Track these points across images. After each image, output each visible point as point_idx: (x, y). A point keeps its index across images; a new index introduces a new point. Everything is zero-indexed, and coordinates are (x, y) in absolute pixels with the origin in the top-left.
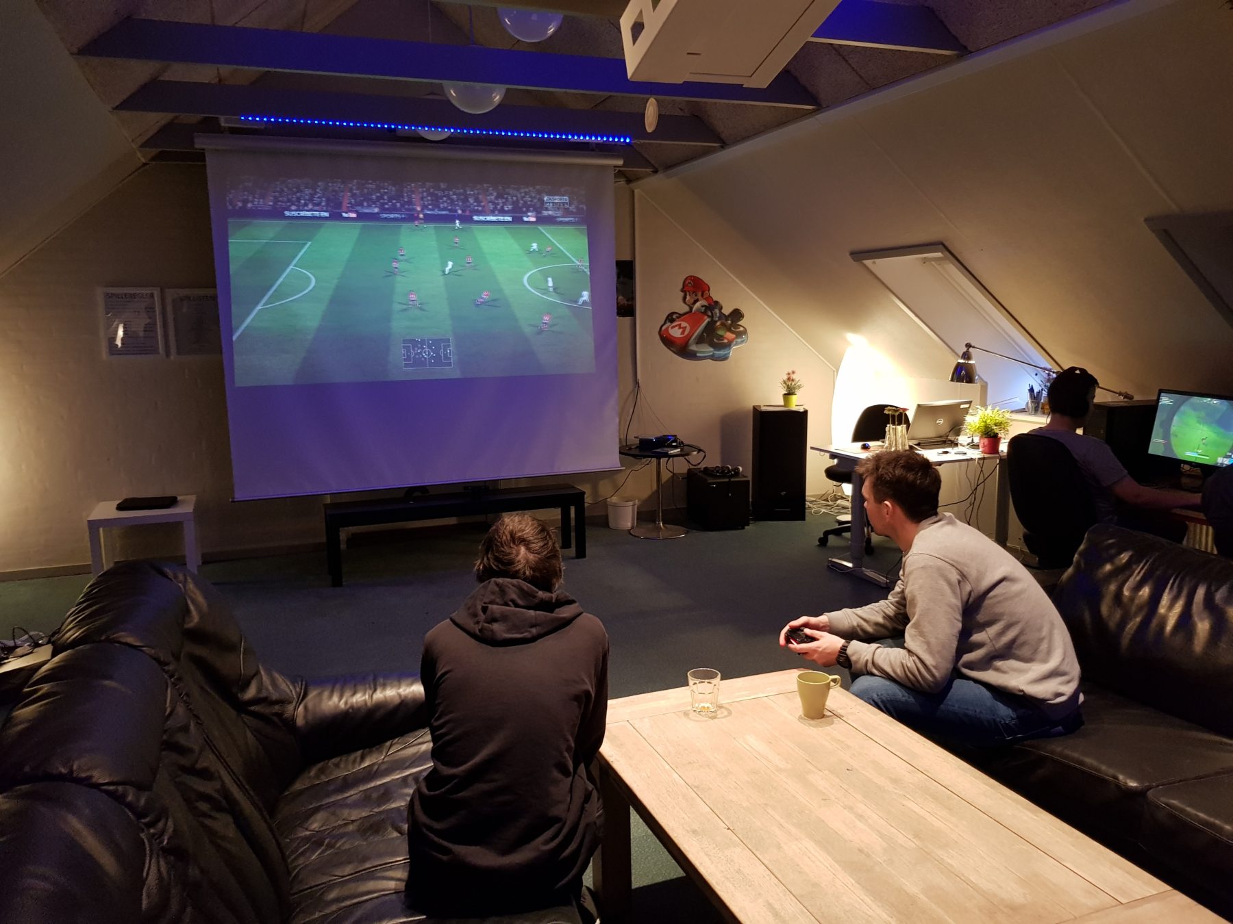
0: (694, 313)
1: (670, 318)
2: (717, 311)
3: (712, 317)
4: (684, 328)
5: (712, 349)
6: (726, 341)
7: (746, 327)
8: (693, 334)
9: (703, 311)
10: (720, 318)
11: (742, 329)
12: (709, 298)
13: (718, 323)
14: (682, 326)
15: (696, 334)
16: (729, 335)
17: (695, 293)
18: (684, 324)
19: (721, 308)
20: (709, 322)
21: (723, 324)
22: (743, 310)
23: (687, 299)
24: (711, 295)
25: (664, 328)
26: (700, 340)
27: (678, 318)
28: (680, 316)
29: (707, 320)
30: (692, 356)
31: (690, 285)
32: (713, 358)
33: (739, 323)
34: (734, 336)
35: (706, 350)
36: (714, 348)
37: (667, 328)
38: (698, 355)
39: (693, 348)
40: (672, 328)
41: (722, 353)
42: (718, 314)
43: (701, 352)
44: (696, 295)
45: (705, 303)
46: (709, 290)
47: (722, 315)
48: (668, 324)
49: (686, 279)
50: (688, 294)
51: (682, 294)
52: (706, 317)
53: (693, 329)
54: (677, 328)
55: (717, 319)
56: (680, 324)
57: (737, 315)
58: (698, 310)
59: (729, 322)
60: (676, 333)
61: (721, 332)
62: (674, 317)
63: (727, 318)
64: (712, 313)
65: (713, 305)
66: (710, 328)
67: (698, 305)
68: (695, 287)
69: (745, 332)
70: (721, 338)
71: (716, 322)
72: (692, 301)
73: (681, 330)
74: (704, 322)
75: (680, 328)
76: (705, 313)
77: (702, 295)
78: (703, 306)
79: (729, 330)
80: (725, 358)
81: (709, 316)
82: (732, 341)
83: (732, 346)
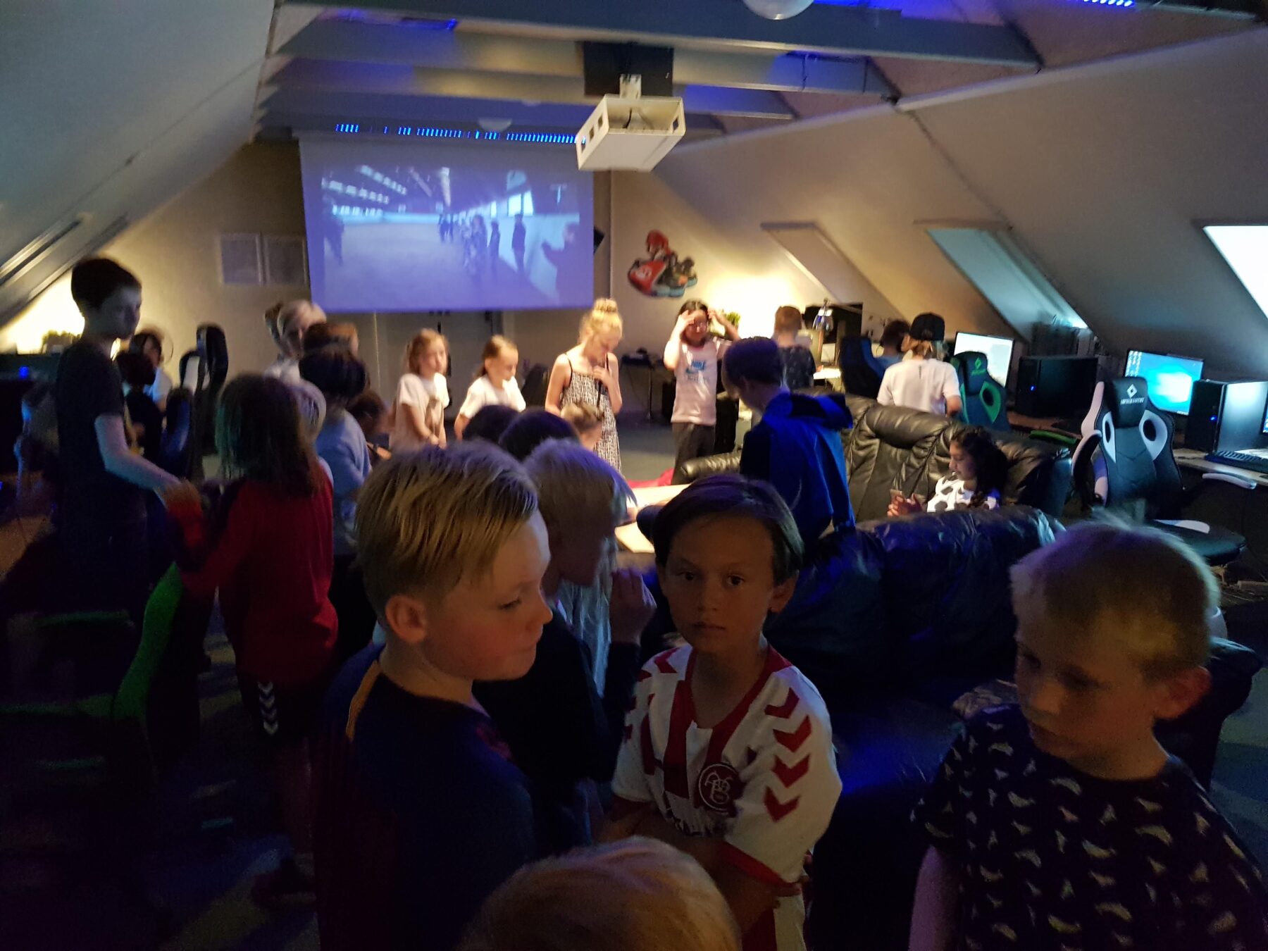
0: (656, 260)
1: (637, 264)
3: (669, 264)
4: (648, 273)
5: (669, 289)
6: (680, 283)
7: (696, 273)
9: (662, 259)
11: (692, 274)
13: (674, 269)
15: (657, 277)
16: (682, 279)
17: (656, 244)
19: (676, 258)
20: (667, 268)
21: (678, 270)
22: (694, 259)
23: (650, 250)
24: (669, 247)
25: (631, 273)
26: (660, 281)
27: (643, 264)
30: (654, 294)
31: (653, 238)
32: (671, 296)
33: (691, 269)
34: (687, 279)
35: (665, 289)
37: (634, 273)
38: (658, 293)
39: (654, 287)
40: (638, 272)
41: (677, 292)
42: (674, 262)
43: (660, 291)
44: (658, 246)
45: (665, 253)
46: (668, 242)
47: (677, 263)
48: (635, 269)
49: (649, 234)
50: (651, 246)
51: (647, 245)
52: (665, 264)
53: (654, 274)
54: (642, 271)
55: (674, 266)
56: (645, 269)
57: (689, 263)
60: (641, 275)
61: (676, 275)
62: (640, 263)
63: (681, 265)
64: (669, 260)
66: (668, 273)
67: (658, 254)
68: (657, 240)
69: (695, 277)
70: (676, 281)
72: (654, 251)
73: (645, 275)
74: (663, 267)
77: (663, 246)
78: (662, 255)
79: (683, 273)
82: (686, 282)
83: (685, 286)
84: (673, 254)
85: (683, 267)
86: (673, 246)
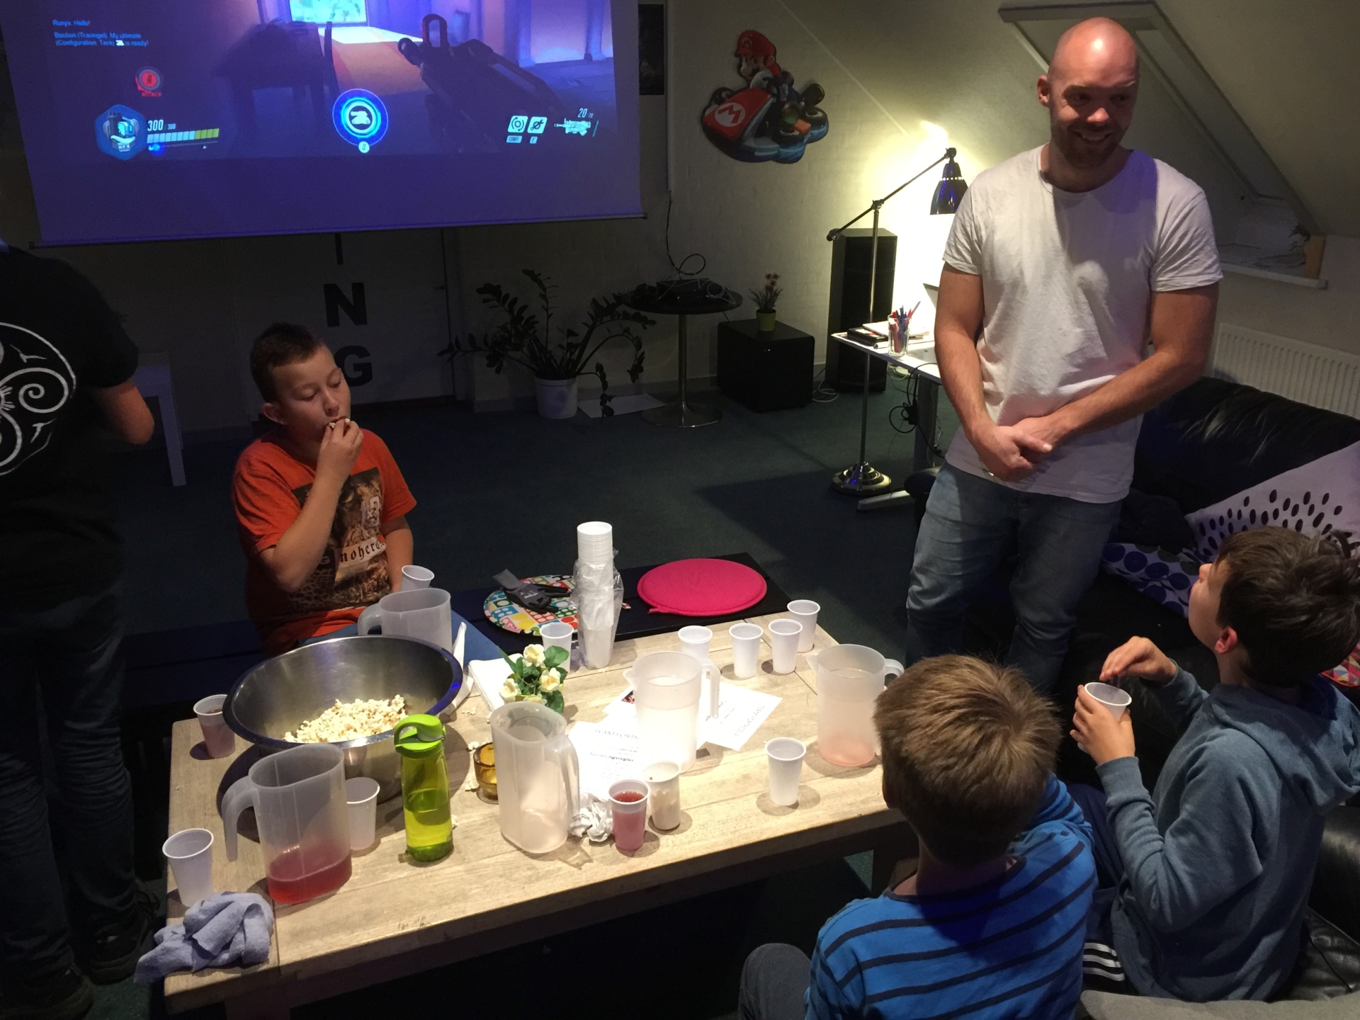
0: (753, 89)
1: (718, 97)
2: (786, 87)
3: (777, 96)
4: (738, 113)
5: (776, 146)
6: (796, 133)
7: (826, 113)
8: (750, 122)
9: (765, 86)
10: (789, 98)
11: (820, 114)
12: (775, 67)
13: (787, 106)
14: (735, 109)
15: (753, 123)
16: (803, 125)
17: (754, 57)
18: (737, 107)
19: (792, 83)
20: (773, 104)
21: (793, 107)
22: (823, 85)
23: (742, 68)
24: (777, 62)
26: (760, 132)
27: (729, 97)
28: (732, 94)
29: (771, 100)
30: (748, 156)
31: (747, 45)
32: (778, 159)
33: (818, 106)
34: (809, 125)
36: (778, 143)
37: (713, 112)
38: (757, 154)
39: (751, 143)
40: (720, 112)
41: (792, 151)
42: (787, 92)
43: (761, 150)
45: (770, 75)
46: (775, 55)
48: (714, 106)
49: (742, 36)
50: (744, 60)
51: (736, 60)
52: (769, 96)
53: (750, 115)
54: (727, 112)
55: (786, 99)
56: (732, 106)
57: (814, 93)
58: (758, 85)
59: (803, 103)
60: (725, 120)
61: (790, 120)
64: (778, 89)
65: (781, 78)
66: (775, 114)
67: (758, 76)
68: (755, 48)
69: (822, 122)
70: (791, 128)
71: (784, 104)
72: (750, 70)
73: (733, 116)
74: (766, 103)
75: (730, 110)
76: (768, 90)
78: (764, 79)
80: (795, 159)
81: (773, 95)
82: (806, 133)
83: (805, 141)
84: (786, 74)
86: (785, 61)
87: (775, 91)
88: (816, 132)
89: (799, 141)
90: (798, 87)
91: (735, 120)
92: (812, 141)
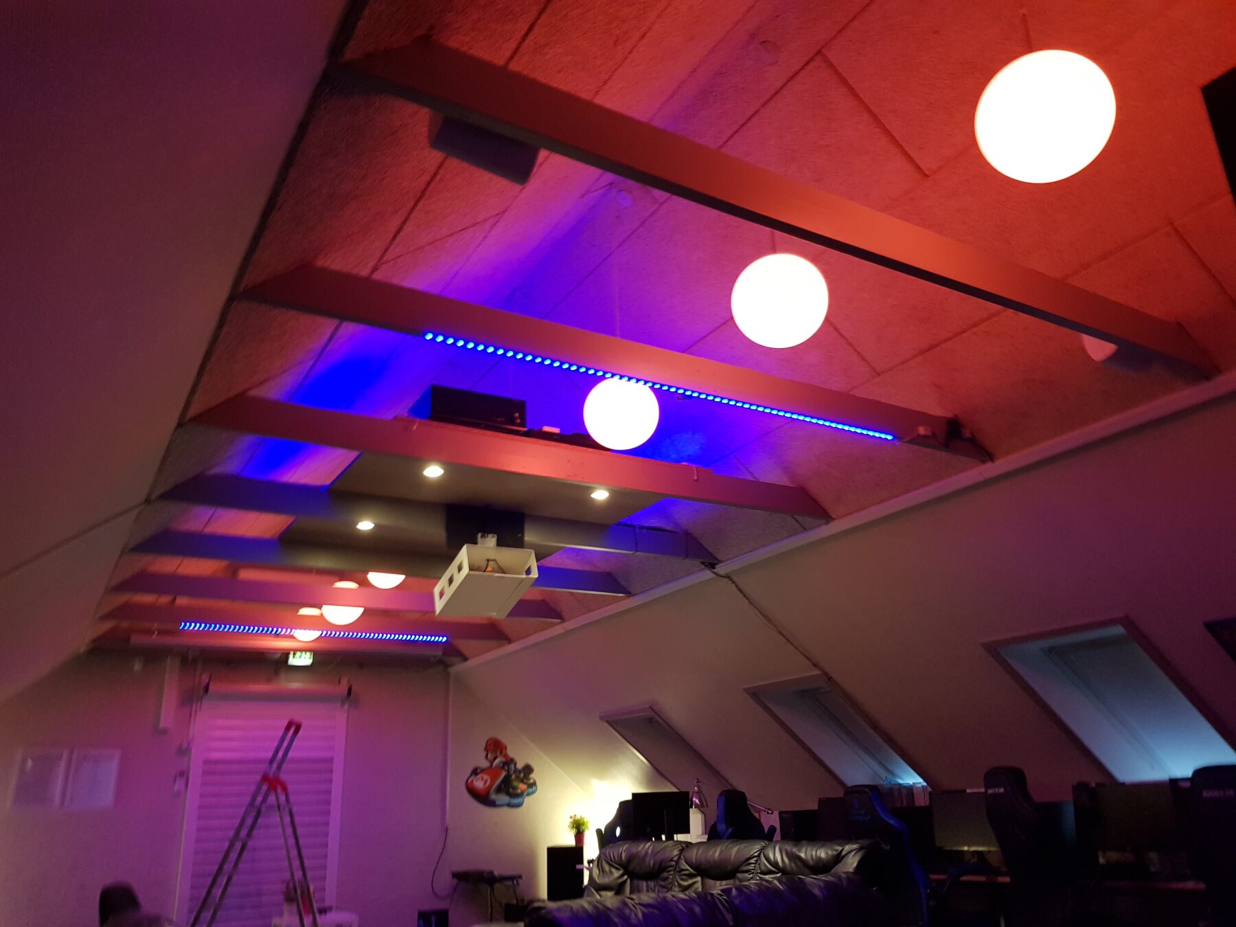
0: (495, 767)
1: (475, 772)
2: (513, 766)
3: (508, 771)
4: (486, 781)
5: (508, 798)
6: (519, 791)
7: (536, 780)
8: (494, 784)
9: (501, 766)
10: (515, 772)
11: (532, 781)
12: (506, 756)
13: (513, 776)
16: (522, 786)
17: (495, 751)
18: (485, 777)
19: (515, 765)
20: (505, 777)
21: (517, 777)
22: (533, 765)
23: (489, 757)
24: (508, 753)
25: (469, 781)
26: (499, 790)
28: (483, 771)
29: (504, 774)
30: (492, 804)
31: (491, 745)
32: (509, 805)
33: (531, 776)
34: (526, 786)
35: (504, 798)
36: (509, 796)
37: (472, 781)
38: (497, 803)
39: (493, 796)
40: (477, 780)
41: (516, 801)
42: (513, 769)
43: (499, 801)
44: (496, 753)
45: (503, 760)
46: (506, 748)
47: (516, 770)
48: (473, 777)
49: (487, 741)
50: (489, 752)
51: (485, 753)
52: (503, 771)
53: (493, 780)
54: (481, 780)
55: (513, 773)
56: (483, 777)
57: (528, 769)
58: (497, 766)
60: (479, 784)
61: (515, 784)
62: (478, 771)
63: (520, 772)
64: (508, 767)
65: (509, 762)
66: (507, 780)
67: (497, 761)
68: (495, 747)
69: (534, 784)
70: (515, 788)
71: (511, 776)
72: (492, 758)
73: (483, 783)
74: (501, 775)
76: (503, 768)
77: (501, 752)
78: (501, 762)
79: (522, 781)
80: (519, 805)
81: (506, 770)
82: (525, 791)
83: (525, 795)
84: (512, 760)
85: (522, 775)
86: (511, 753)
87: (507, 768)
88: (530, 790)
89: (520, 795)
90: (520, 766)
91: (485, 784)
92: (528, 794)
